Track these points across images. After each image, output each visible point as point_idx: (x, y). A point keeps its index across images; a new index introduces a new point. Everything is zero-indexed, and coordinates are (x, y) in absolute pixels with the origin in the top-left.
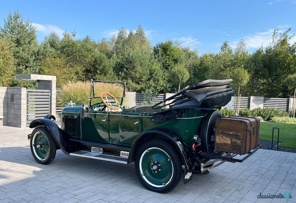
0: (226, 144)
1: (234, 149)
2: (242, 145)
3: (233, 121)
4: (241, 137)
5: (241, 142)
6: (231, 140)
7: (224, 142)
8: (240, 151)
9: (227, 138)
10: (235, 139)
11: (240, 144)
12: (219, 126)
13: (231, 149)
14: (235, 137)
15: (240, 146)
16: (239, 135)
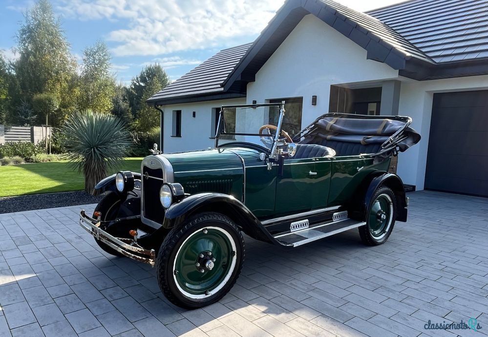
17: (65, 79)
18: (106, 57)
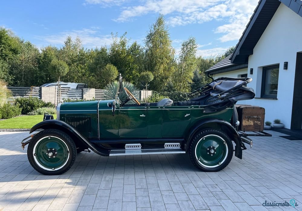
0: (250, 125)
1: (256, 128)
2: (261, 125)
3: (256, 108)
4: (261, 119)
5: (261, 123)
6: (254, 122)
7: (248, 124)
8: (260, 129)
9: (251, 121)
10: (256, 121)
11: (260, 124)
12: (245, 113)
13: (254, 129)
14: (257, 119)
15: (260, 126)
16: (259, 118)
17: (166, 62)
18: (194, 46)
